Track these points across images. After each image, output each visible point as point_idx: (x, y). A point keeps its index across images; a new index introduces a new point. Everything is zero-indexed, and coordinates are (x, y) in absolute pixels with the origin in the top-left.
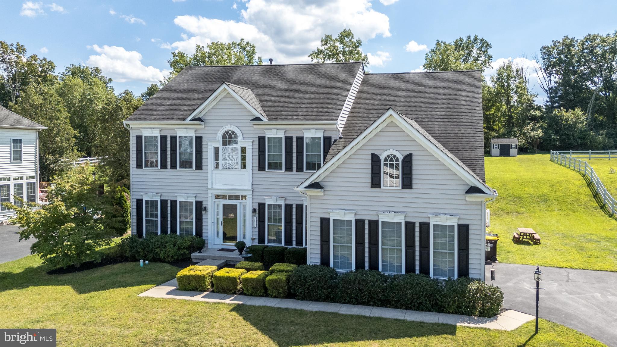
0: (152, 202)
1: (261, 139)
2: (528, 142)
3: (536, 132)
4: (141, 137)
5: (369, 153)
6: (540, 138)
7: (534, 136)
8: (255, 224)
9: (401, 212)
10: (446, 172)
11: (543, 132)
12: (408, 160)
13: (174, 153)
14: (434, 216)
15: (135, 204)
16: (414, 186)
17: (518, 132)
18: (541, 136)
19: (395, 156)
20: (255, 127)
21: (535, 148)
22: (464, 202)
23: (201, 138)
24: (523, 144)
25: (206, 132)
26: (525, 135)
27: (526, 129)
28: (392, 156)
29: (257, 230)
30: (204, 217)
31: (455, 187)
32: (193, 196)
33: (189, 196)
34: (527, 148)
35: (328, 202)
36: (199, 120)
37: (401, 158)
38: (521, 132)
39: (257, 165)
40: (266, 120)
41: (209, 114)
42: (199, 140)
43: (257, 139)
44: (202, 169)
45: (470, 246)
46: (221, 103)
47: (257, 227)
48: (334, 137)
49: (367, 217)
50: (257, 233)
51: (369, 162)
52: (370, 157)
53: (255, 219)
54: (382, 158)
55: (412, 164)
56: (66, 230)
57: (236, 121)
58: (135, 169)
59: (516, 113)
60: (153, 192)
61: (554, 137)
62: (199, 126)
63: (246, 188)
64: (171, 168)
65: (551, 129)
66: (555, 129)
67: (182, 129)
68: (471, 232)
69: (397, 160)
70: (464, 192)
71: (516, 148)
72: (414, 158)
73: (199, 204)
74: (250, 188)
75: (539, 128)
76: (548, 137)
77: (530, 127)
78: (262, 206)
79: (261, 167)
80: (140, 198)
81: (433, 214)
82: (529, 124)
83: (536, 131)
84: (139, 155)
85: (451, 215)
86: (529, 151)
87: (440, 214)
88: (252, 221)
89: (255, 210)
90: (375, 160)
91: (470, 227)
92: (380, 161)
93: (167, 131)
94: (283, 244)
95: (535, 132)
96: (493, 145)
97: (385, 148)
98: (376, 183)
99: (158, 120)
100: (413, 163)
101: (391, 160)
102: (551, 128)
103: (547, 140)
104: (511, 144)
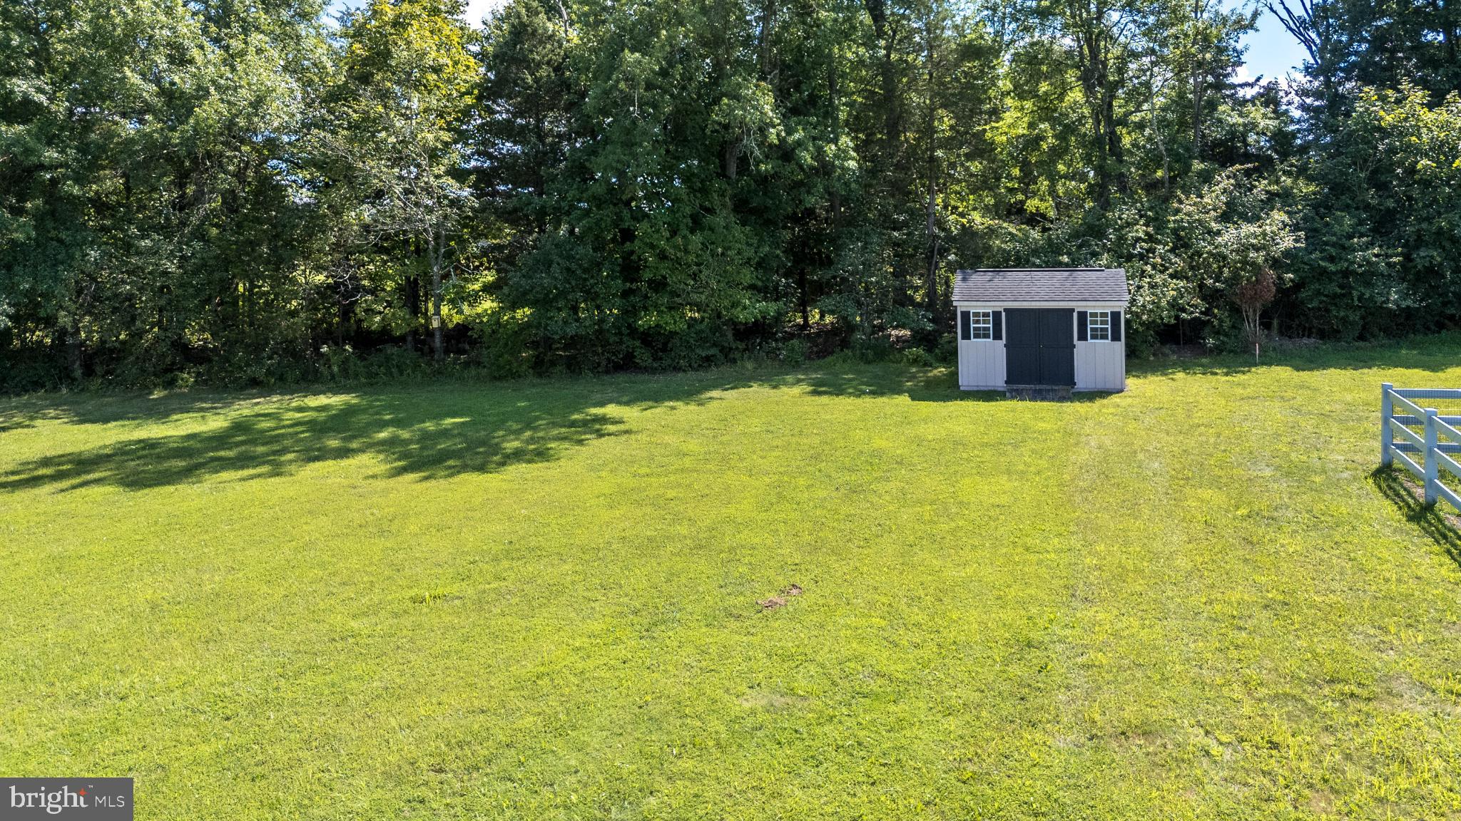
2: (1201, 286)
3: (1252, 228)
6: (1275, 263)
7: (1244, 249)
11: (1296, 228)
17: (1140, 231)
18: (1287, 253)
21: (1252, 327)
24: (1173, 305)
26: (1181, 243)
27: (1187, 208)
34: (1197, 325)
38: (1158, 223)
59: (1141, 126)
61: (1368, 254)
65: (1346, 208)
66: (1367, 207)
71: (1116, 338)
75: (1271, 200)
76: (1332, 259)
77: (1214, 196)
82: (1206, 178)
83: (1255, 219)
86: (1211, 342)
95: (1248, 229)
96: (966, 315)
102: (1346, 199)
103: (1324, 271)
104: (1079, 306)
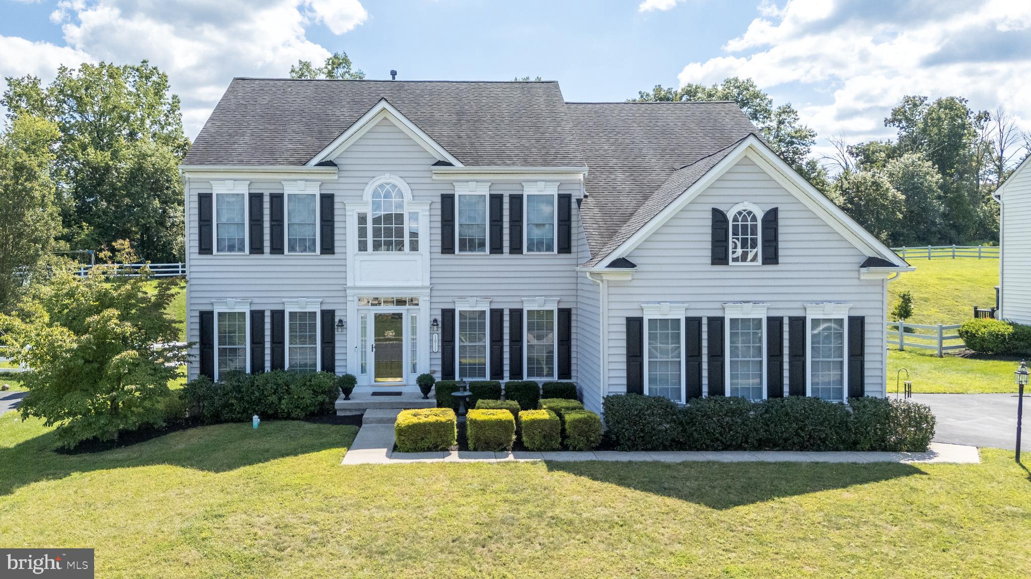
0: (232, 315)
1: (447, 201)
4: (209, 196)
5: (709, 208)
8: (437, 346)
9: (763, 302)
10: (831, 237)
12: (772, 218)
13: (279, 225)
14: (814, 305)
15: (197, 320)
16: (780, 260)
19: (750, 213)
20: (434, 177)
22: (856, 282)
23: (331, 197)
25: (342, 187)
28: (745, 213)
29: (439, 356)
30: (337, 338)
31: (843, 259)
32: (317, 302)
33: (309, 302)
35: (635, 291)
36: (330, 164)
37: (760, 216)
39: (439, 244)
40: (461, 165)
41: (349, 155)
42: (327, 201)
43: (439, 200)
44: (333, 253)
45: (867, 350)
46: (371, 135)
47: (440, 351)
48: (576, 194)
49: (705, 312)
50: (439, 362)
51: (709, 223)
52: (709, 215)
53: (437, 338)
54: (730, 216)
55: (777, 225)
56: (123, 362)
57: (401, 168)
58: (197, 256)
60: (236, 298)
62: (329, 175)
63: (419, 284)
64: (271, 253)
67: (296, 180)
68: (867, 327)
69: (754, 219)
70: (856, 267)
72: (781, 215)
73: (328, 316)
74: (427, 284)
78: (448, 315)
79: (447, 247)
80: (207, 308)
81: (811, 302)
84: (204, 229)
85: (838, 302)
87: (822, 302)
88: (431, 340)
89: (435, 321)
90: (719, 218)
91: (867, 320)
92: (726, 221)
93: (264, 186)
94: (488, 378)
97: (736, 200)
98: (720, 257)
99: (248, 163)
100: (780, 224)
101: (745, 219)
